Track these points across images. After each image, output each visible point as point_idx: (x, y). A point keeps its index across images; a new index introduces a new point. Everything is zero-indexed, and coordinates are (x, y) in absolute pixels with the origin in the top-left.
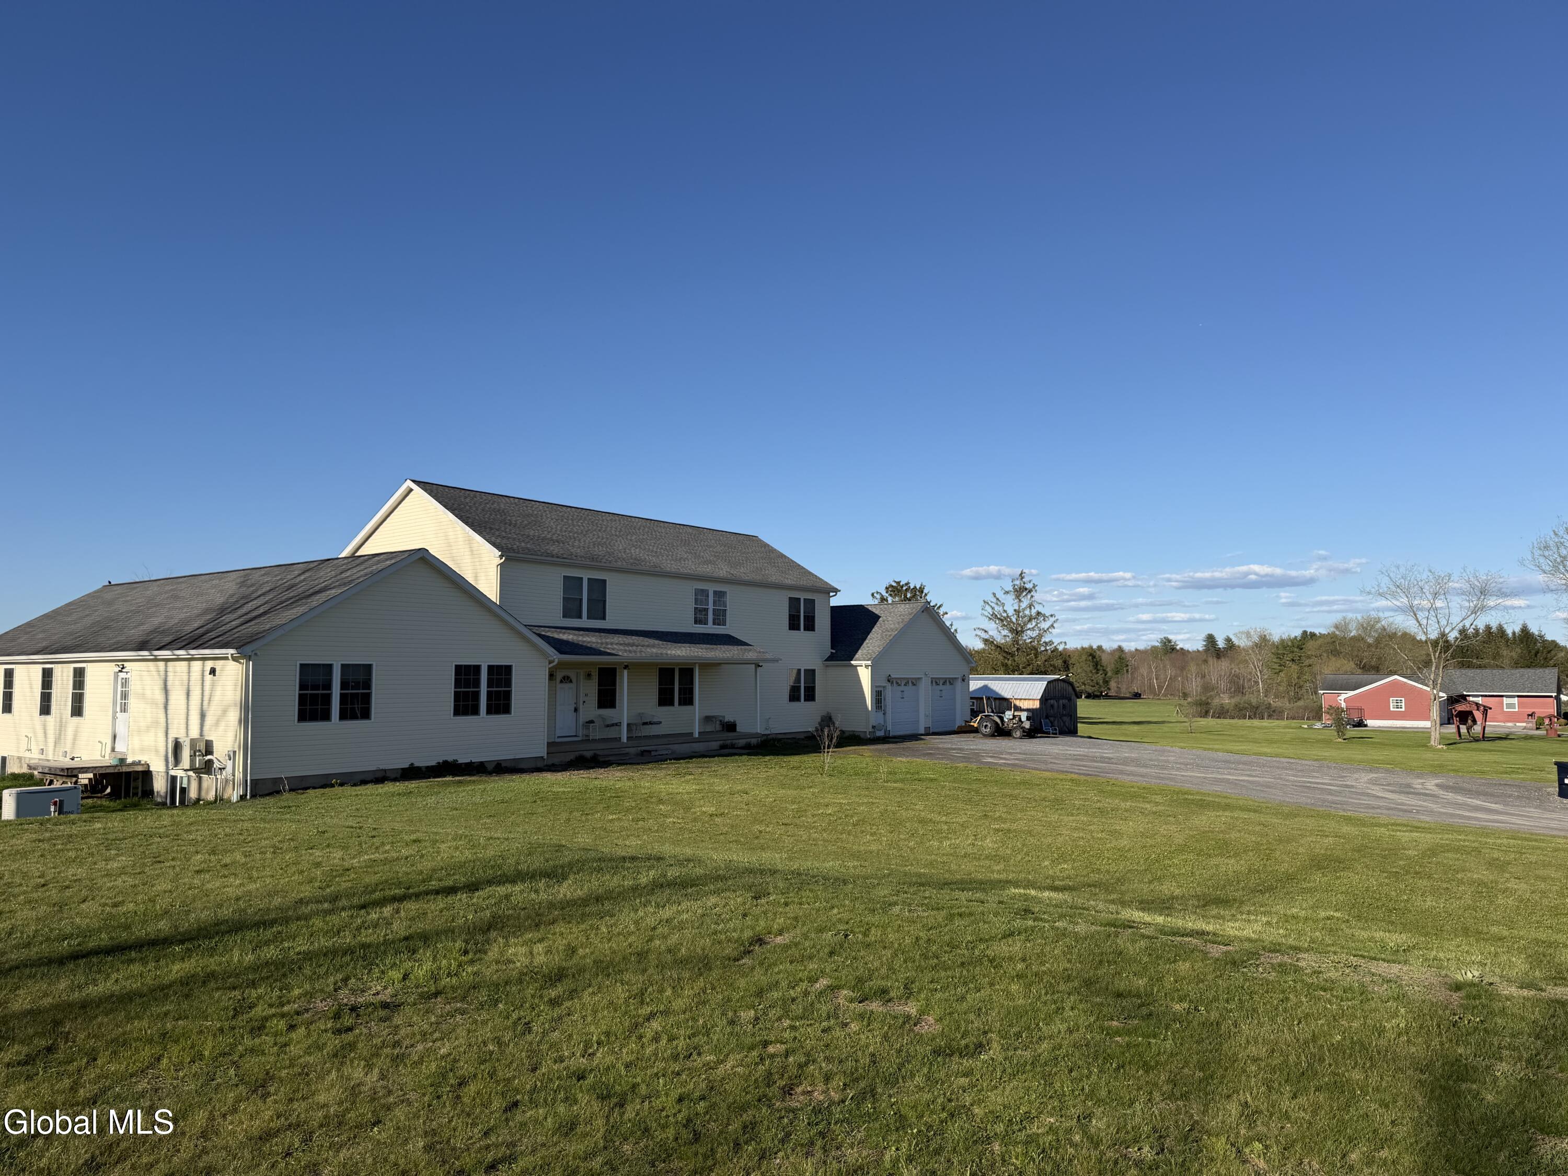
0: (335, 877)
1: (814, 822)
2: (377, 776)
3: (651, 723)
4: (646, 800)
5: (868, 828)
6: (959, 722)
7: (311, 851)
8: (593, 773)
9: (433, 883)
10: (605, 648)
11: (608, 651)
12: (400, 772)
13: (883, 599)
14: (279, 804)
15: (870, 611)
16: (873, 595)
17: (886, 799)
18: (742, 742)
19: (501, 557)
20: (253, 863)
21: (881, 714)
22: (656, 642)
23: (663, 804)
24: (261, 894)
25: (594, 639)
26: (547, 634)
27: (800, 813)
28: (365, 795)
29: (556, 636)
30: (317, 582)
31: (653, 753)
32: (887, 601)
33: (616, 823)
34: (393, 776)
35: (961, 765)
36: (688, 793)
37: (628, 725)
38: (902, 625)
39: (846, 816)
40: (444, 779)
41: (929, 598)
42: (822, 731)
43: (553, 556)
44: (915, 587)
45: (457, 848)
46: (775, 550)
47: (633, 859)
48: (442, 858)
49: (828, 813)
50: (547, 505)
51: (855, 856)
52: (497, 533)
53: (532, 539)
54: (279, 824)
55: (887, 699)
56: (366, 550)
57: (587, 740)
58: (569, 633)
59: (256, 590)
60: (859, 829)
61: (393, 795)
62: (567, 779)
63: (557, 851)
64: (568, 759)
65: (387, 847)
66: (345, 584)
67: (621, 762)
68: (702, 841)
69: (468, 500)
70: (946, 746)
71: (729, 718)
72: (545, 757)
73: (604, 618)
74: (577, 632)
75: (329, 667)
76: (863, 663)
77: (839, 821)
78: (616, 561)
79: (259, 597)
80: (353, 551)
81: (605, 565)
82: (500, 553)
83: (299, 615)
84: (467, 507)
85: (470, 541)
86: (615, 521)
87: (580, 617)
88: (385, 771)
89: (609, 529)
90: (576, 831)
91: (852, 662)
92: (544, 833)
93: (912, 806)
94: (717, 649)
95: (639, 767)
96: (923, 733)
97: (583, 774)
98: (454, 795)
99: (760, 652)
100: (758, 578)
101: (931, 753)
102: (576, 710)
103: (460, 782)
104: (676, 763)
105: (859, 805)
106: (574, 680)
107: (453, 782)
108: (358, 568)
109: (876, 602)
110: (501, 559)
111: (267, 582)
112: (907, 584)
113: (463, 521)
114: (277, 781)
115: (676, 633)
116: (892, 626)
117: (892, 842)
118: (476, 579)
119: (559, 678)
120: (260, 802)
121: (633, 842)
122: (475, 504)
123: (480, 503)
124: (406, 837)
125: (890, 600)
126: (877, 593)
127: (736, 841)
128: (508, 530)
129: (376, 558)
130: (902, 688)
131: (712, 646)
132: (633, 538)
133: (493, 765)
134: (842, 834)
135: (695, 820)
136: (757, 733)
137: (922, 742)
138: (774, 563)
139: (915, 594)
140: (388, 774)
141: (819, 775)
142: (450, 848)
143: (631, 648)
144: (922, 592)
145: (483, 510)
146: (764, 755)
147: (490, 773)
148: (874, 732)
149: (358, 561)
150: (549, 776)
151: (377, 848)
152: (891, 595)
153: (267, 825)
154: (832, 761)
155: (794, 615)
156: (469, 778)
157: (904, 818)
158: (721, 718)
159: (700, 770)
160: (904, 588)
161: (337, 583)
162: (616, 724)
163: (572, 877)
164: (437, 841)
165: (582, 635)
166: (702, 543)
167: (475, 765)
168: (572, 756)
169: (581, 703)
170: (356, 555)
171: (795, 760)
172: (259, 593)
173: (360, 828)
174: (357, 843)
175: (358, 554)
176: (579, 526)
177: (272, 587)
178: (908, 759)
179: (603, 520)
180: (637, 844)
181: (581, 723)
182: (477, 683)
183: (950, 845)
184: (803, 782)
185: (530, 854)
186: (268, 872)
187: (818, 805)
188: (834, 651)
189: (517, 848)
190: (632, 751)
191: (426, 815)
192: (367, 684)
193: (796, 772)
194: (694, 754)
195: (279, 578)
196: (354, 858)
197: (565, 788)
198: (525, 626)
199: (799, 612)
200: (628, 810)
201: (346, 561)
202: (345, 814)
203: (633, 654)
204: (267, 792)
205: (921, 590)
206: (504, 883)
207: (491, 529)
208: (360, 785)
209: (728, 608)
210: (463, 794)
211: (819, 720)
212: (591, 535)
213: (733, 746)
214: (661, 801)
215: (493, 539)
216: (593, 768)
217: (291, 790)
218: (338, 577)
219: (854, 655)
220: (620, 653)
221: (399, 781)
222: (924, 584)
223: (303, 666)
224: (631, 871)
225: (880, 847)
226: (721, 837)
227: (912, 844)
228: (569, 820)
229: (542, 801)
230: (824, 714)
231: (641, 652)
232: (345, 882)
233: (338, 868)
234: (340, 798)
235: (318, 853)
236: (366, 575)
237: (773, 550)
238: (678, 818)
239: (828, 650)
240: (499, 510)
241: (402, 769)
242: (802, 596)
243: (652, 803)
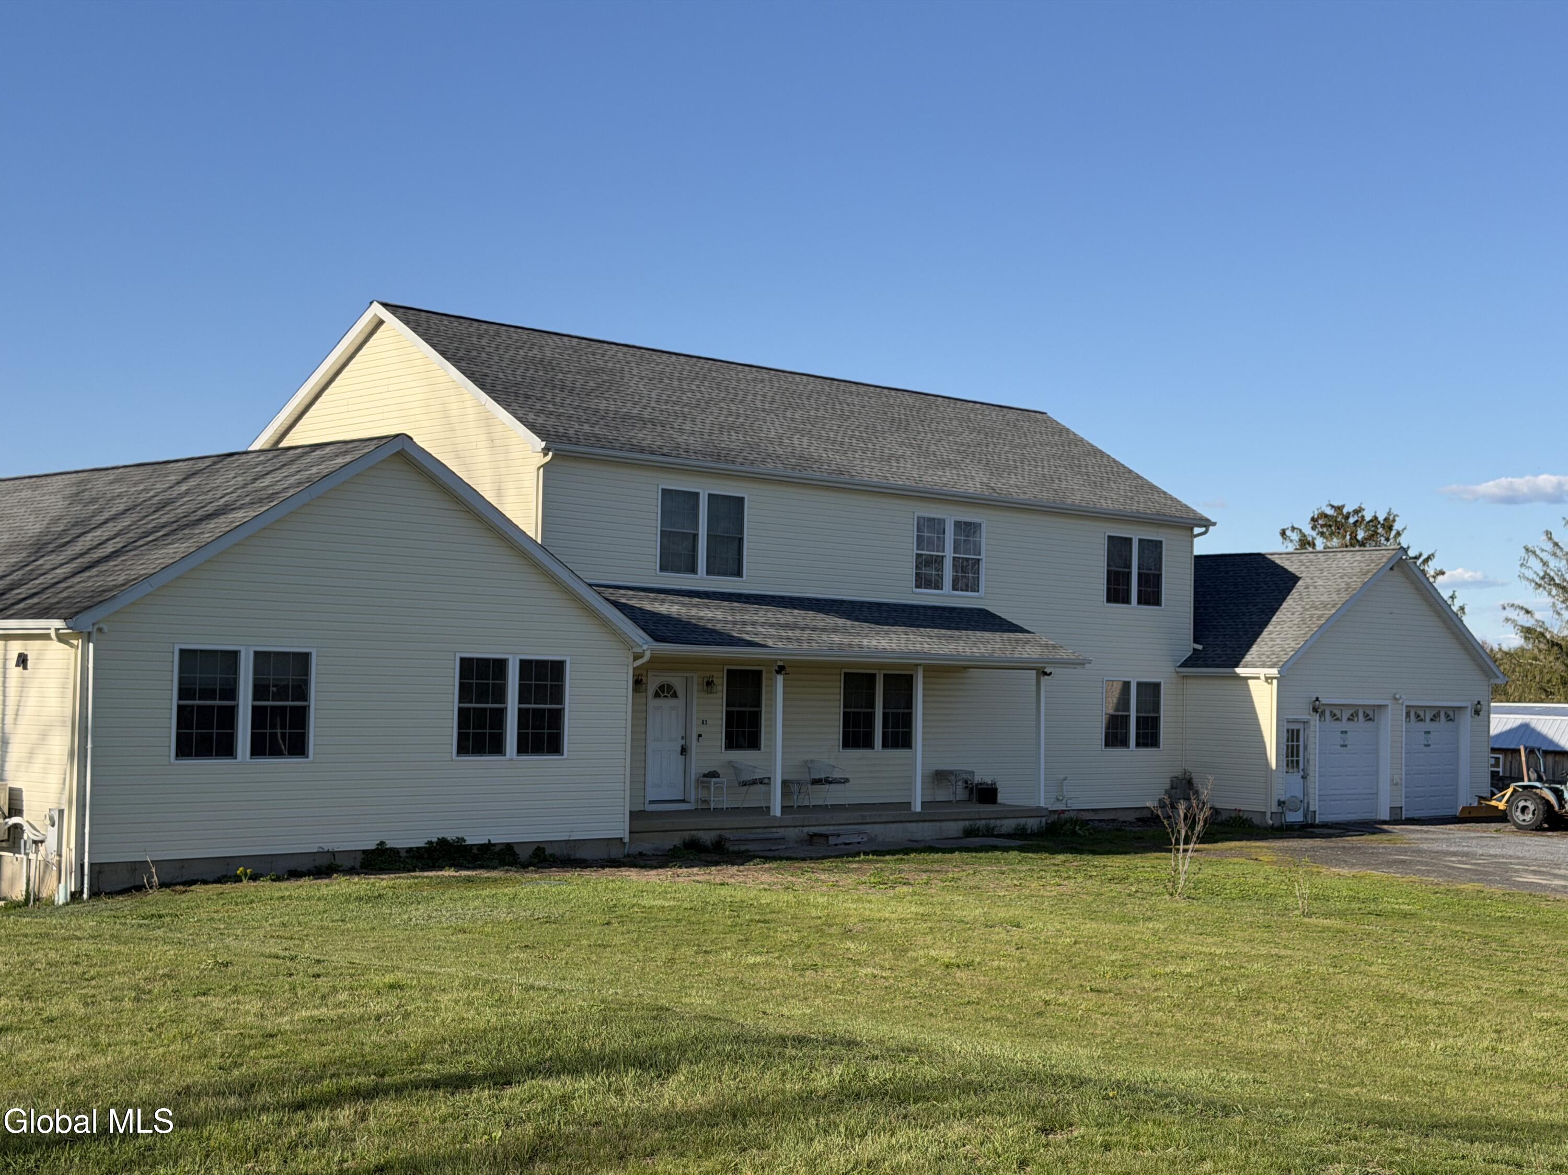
0: (249, 1048)
1: (1156, 990)
2: (317, 864)
3: (828, 781)
4: (819, 930)
5: (1270, 1006)
6: (1465, 799)
7: (203, 999)
8: (716, 874)
9: (428, 1066)
10: (740, 632)
11: (747, 637)
12: (360, 857)
13: (1305, 543)
14: (141, 911)
15: (1278, 566)
16: (1283, 533)
17: (1308, 950)
18: (1008, 825)
19: (545, 451)
20: (100, 1017)
21: (1296, 777)
22: (841, 622)
23: (852, 938)
24: (116, 1075)
25: (719, 615)
26: (631, 603)
27: (1127, 969)
28: (298, 898)
29: (647, 606)
30: (210, 495)
31: (832, 841)
32: (1314, 545)
33: (762, 972)
34: (347, 863)
35: (1469, 887)
36: (901, 920)
37: (785, 783)
38: (1345, 596)
39: (1224, 980)
40: (440, 873)
41: (1404, 541)
42: (1173, 807)
43: (642, 451)
44: (1376, 518)
45: (469, 1003)
46: (1082, 440)
47: (800, 1041)
48: (443, 1021)
49: (1185, 971)
50: (632, 351)
51: (1242, 1059)
52: (538, 406)
53: (603, 418)
54: (144, 947)
55: (1311, 746)
56: (299, 437)
57: (704, 810)
58: (672, 602)
59: (100, 511)
60: (1249, 1007)
61: (348, 900)
62: (666, 883)
63: (655, 1018)
64: (668, 845)
65: (343, 996)
66: (261, 501)
67: (771, 854)
68: (931, 1015)
69: (484, 342)
70: (1435, 847)
71: (983, 776)
72: (627, 840)
73: (739, 573)
74: (686, 600)
75: (233, 657)
76: (1262, 672)
77: (1209, 990)
78: (763, 461)
79: (105, 522)
80: (275, 439)
81: (742, 468)
82: (543, 444)
83: (178, 557)
84: (484, 355)
85: (488, 420)
86: (762, 381)
87: (693, 570)
88: (334, 854)
89: (750, 397)
90: (687, 983)
91: (1239, 670)
92: (627, 984)
93: (1363, 967)
94: (960, 638)
95: (804, 865)
96: (1388, 819)
97: (698, 873)
98: (459, 904)
99: (1047, 646)
100: (1045, 496)
101: (1403, 862)
102: (684, 751)
103: (469, 880)
104: (877, 862)
105: (1251, 959)
106: (681, 692)
107: (458, 880)
108: (285, 472)
109: (1291, 548)
110: (546, 455)
111: (120, 496)
112: (1356, 512)
113: (475, 381)
114: (137, 867)
115: (879, 605)
116: (1324, 598)
117: (1320, 1036)
118: (499, 491)
119: (652, 688)
120: (106, 905)
121: (796, 1009)
122: (497, 349)
123: (507, 348)
124: (376, 979)
125: (1320, 543)
126: (1293, 529)
127: (998, 1019)
128: (558, 400)
129: (318, 452)
130: (1344, 725)
131: (949, 632)
132: (797, 416)
133: (530, 851)
134: (1213, 1015)
135: (916, 973)
136: (1039, 809)
137: (1384, 837)
138: (1079, 466)
139: (1376, 533)
140: (339, 861)
141: (1167, 897)
142: (457, 1002)
143: (790, 633)
144: (1390, 528)
145: (512, 361)
146: (1054, 851)
147: (524, 866)
148: (1282, 813)
149: (284, 458)
150: (633, 876)
151: (323, 997)
152: (1322, 534)
153: (124, 949)
154: (1195, 868)
155: (1117, 573)
156: (485, 874)
157: (1346, 989)
158: (965, 776)
159: (925, 876)
160: (1352, 520)
161: (248, 499)
162: (761, 781)
163: (684, 1068)
164: (433, 988)
165: (695, 606)
166: (933, 426)
167: (497, 849)
168: (675, 840)
169: (695, 736)
170: (281, 445)
171: (1116, 863)
172: (106, 515)
173: (292, 959)
174: (287, 987)
175: (284, 444)
176: (693, 391)
177: (130, 504)
178: (1354, 872)
179: (738, 381)
180: (805, 1015)
181: (693, 777)
182: (500, 694)
183: (1443, 1049)
184: (1133, 908)
185: (605, 1021)
186: (126, 1035)
187: (1164, 956)
188: (1200, 647)
189: (581, 1008)
190: (792, 833)
191: (409, 940)
192: (301, 690)
193: (1119, 887)
194: (914, 845)
195: (141, 487)
196: (282, 1014)
197: (665, 899)
198: (590, 585)
199: (1129, 566)
200: (785, 948)
201: (262, 458)
202: (261, 932)
203: (793, 646)
204: (119, 888)
205: (1388, 525)
206: (559, 1073)
207: (527, 397)
208: (288, 879)
209: (983, 556)
210: (477, 903)
211: (1168, 786)
212: (716, 410)
213: (989, 832)
214: (848, 933)
215: (531, 416)
216: (716, 864)
217: (163, 885)
218: (250, 488)
219: (1243, 656)
220: (770, 643)
221: (358, 874)
222: (1394, 511)
223: (185, 654)
224: (797, 1064)
225: (1295, 1046)
226: (969, 1008)
227: (1361, 1043)
228: (672, 960)
229: (622, 923)
230: (1178, 773)
231: (809, 640)
232: (266, 1058)
233: (253, 1032)
234: (252, 902)
235: (217, 1003)
236: (300, 483)
237: (1077, 441)
238: (882, 968)
239: (1187, 646)
240: (542, 361)
241: (364, 852)
242: (1136, 534)
243: (831, 935)
